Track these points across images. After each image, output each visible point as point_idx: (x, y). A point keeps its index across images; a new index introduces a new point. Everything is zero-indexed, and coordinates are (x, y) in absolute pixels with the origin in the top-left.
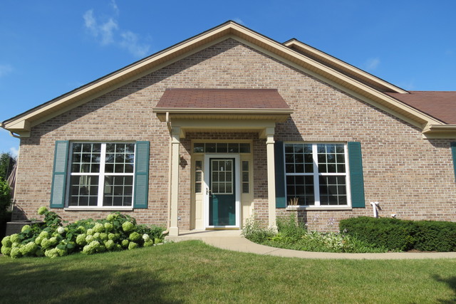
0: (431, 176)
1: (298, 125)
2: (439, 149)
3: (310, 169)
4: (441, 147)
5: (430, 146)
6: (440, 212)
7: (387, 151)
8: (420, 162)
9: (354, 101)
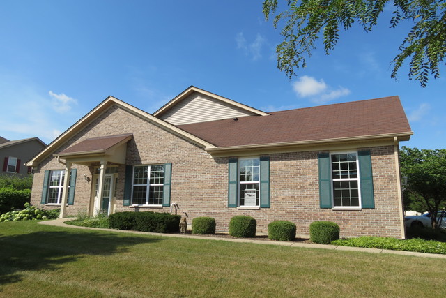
0: (212, 185)
1: (140, 154)
2: (220, 165)
3: (145, 182)
4: (222, 163)
5: (215, 163)
6: (215, 211)
7: (187, 168)
8: (207, 175)
9: (172, 135)
